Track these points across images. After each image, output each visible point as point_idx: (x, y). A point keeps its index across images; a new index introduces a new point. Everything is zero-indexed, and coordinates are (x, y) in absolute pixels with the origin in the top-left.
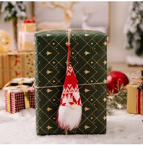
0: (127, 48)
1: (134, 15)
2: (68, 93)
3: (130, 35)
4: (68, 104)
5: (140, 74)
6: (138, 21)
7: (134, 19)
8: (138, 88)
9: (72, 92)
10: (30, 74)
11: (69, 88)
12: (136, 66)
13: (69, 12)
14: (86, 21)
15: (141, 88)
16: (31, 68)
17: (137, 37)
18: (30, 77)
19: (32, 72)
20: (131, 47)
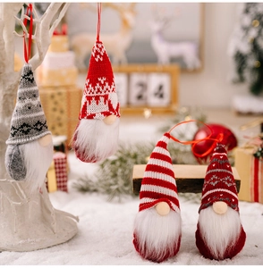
0: (235, 82)
1: (247, 21)
2: (99, 94)
3: (240, 58)
4: (99, 116)
5: (258, 129)
6: (253, 33)
7: (246, 29)
8: (255, 155)
9: (107, 92)
10: (58, 129)
11: (100, 84)
12: (250, 114)
13: (129, 17)
14: (160, 33)
15: (259, 154)
16: (59, 119)
17: (252, 62)
18: (57, 134)
19: (60, 125)
20: (242, 80)
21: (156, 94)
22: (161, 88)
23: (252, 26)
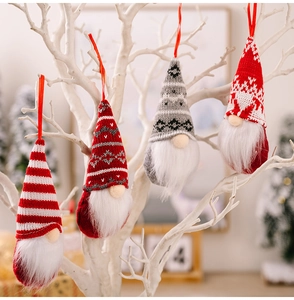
0: (264, 246)
1: (277, 178)
3: (270, 221)
6: (284, 193)
7: (277, 188)
17: (283, 226)
20: (272, 244)
21: (175, 259)
22: (181, 251)
23: (284, 185)
